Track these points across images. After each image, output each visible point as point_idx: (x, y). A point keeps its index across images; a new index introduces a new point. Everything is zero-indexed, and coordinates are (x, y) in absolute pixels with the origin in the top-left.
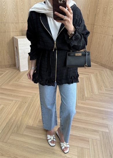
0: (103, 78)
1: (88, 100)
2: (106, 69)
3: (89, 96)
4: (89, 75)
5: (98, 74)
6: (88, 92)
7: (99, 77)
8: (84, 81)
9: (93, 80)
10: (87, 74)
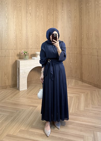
0: (93, 97)
1: (72, 115)
2: (99, 89)
3: (73, 112)
4: (79, 94)
5: (89, 94)
6: (74, 108)
7: (89, 96)
8: (72, 99)
9: (82, 99)
10: (78, 94)
